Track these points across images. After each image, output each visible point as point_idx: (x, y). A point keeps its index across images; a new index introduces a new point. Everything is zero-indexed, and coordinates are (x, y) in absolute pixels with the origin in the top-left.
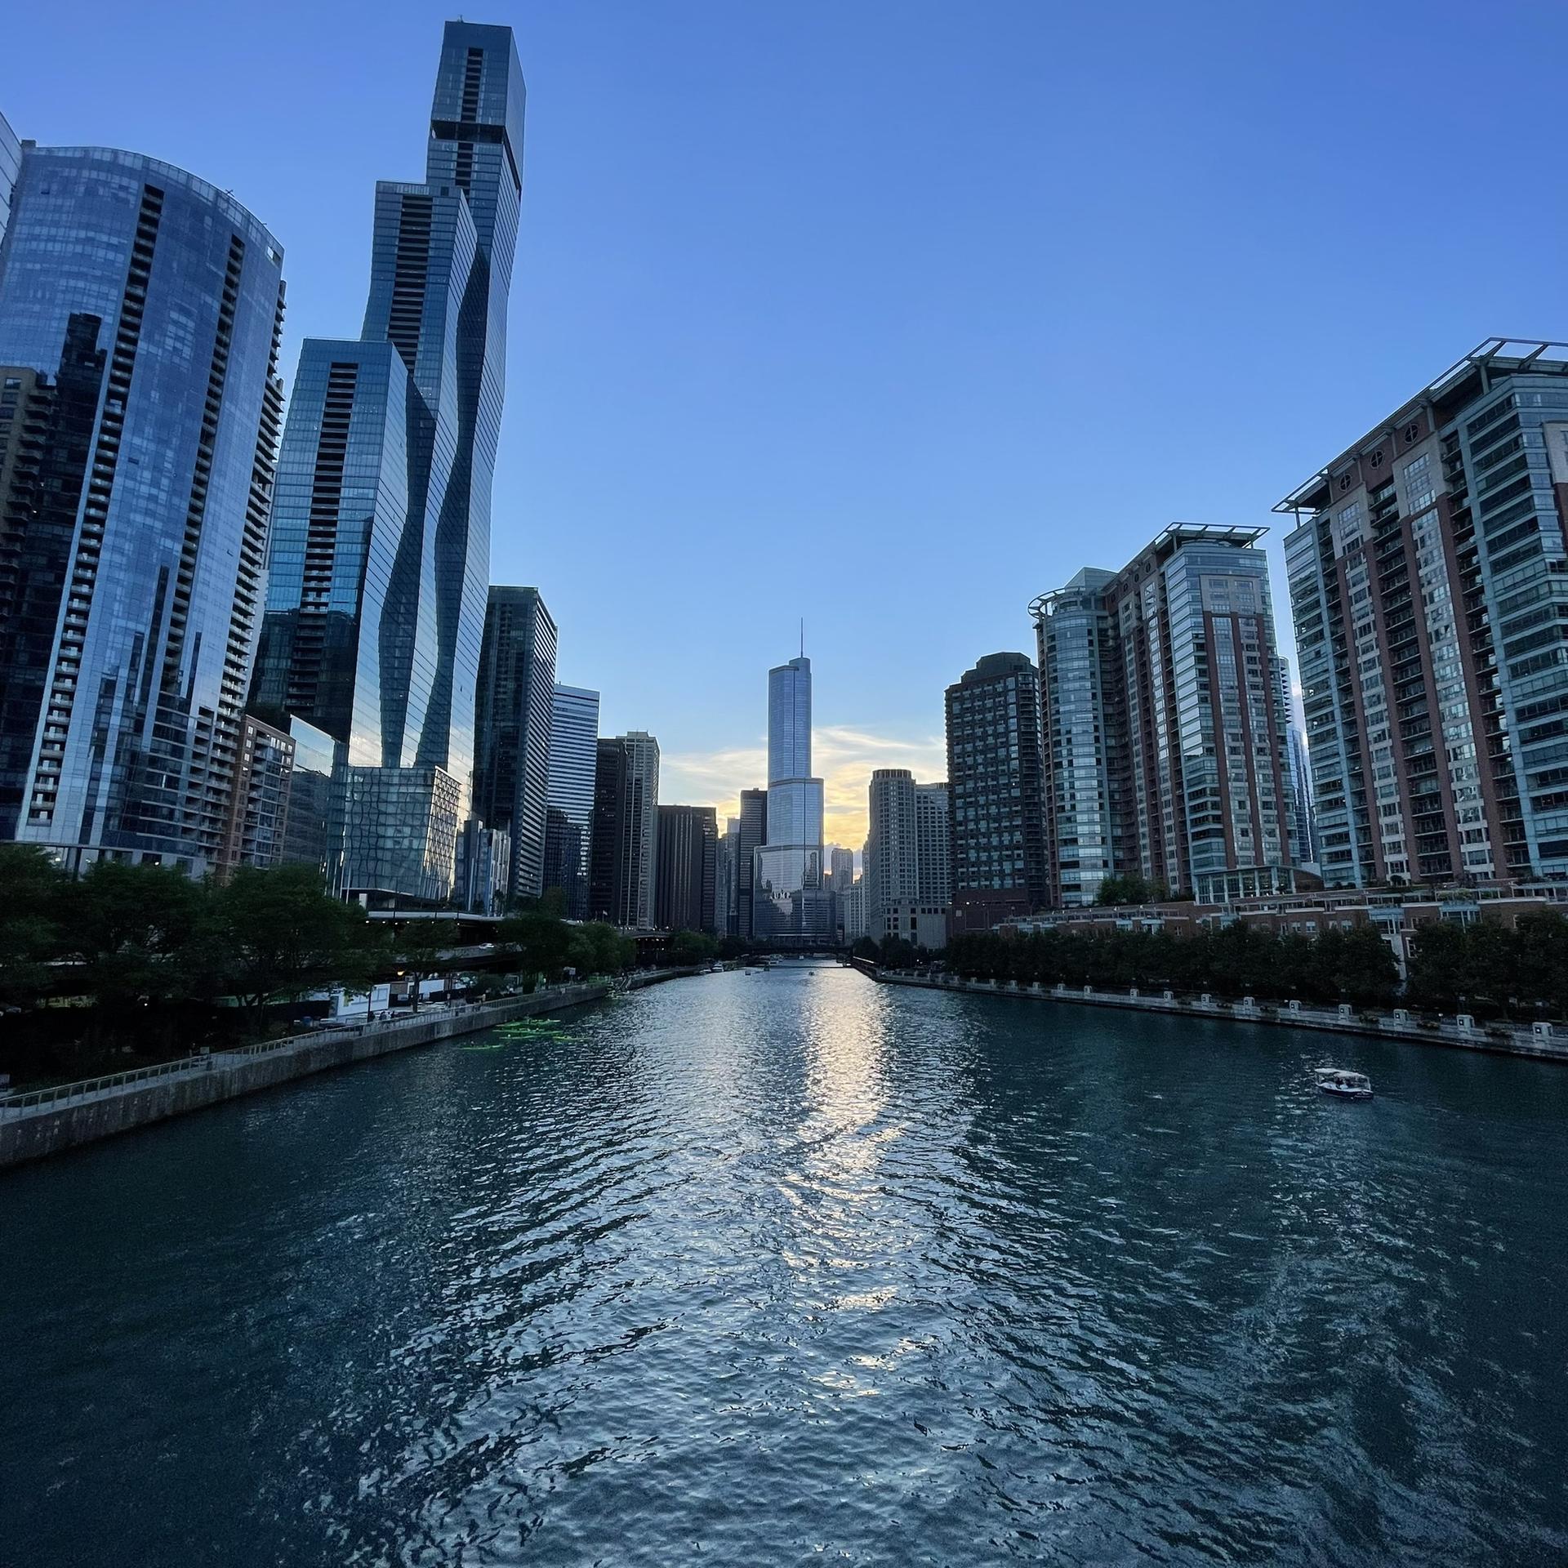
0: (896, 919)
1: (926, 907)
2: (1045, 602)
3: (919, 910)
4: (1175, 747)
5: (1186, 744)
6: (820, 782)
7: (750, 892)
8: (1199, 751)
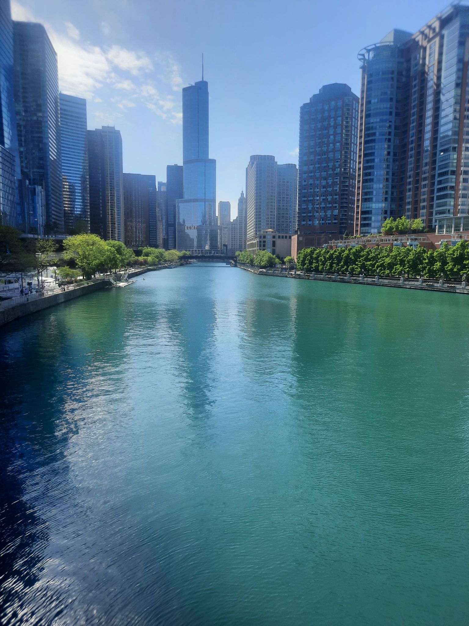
0: (264, 242)
1: (281, 235)
2: (369, 51)
3: (277, 237)
4: (435, 131)
5: (442, 129)
6: (214, 161)
7: (174, 225)
8: (450, 133)
